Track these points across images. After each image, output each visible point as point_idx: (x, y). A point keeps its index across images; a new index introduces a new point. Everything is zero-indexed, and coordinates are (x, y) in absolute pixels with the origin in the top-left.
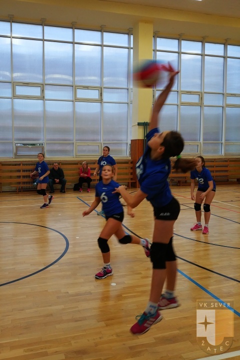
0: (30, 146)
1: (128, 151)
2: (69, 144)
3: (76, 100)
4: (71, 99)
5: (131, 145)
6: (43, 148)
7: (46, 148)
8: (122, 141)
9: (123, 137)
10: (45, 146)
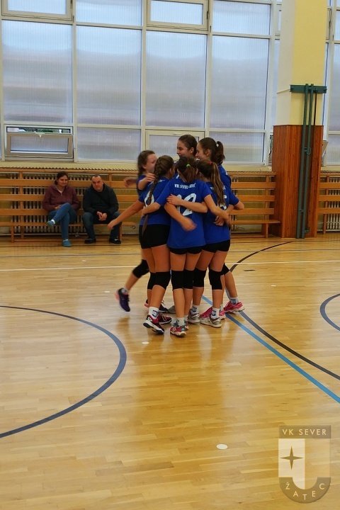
0: (41, 134)
1: (267, 150)
2: (131, 131)
3: (149, 26)
4: (137, 24)
5: (274, 137)
6: (70, 140)
7: (77, 139)
8: (252, 127)
9: (255, 120)
10: (75, 134)
